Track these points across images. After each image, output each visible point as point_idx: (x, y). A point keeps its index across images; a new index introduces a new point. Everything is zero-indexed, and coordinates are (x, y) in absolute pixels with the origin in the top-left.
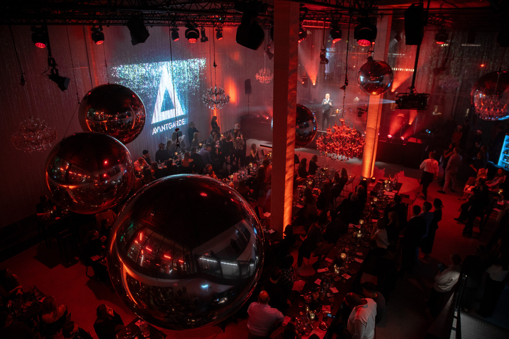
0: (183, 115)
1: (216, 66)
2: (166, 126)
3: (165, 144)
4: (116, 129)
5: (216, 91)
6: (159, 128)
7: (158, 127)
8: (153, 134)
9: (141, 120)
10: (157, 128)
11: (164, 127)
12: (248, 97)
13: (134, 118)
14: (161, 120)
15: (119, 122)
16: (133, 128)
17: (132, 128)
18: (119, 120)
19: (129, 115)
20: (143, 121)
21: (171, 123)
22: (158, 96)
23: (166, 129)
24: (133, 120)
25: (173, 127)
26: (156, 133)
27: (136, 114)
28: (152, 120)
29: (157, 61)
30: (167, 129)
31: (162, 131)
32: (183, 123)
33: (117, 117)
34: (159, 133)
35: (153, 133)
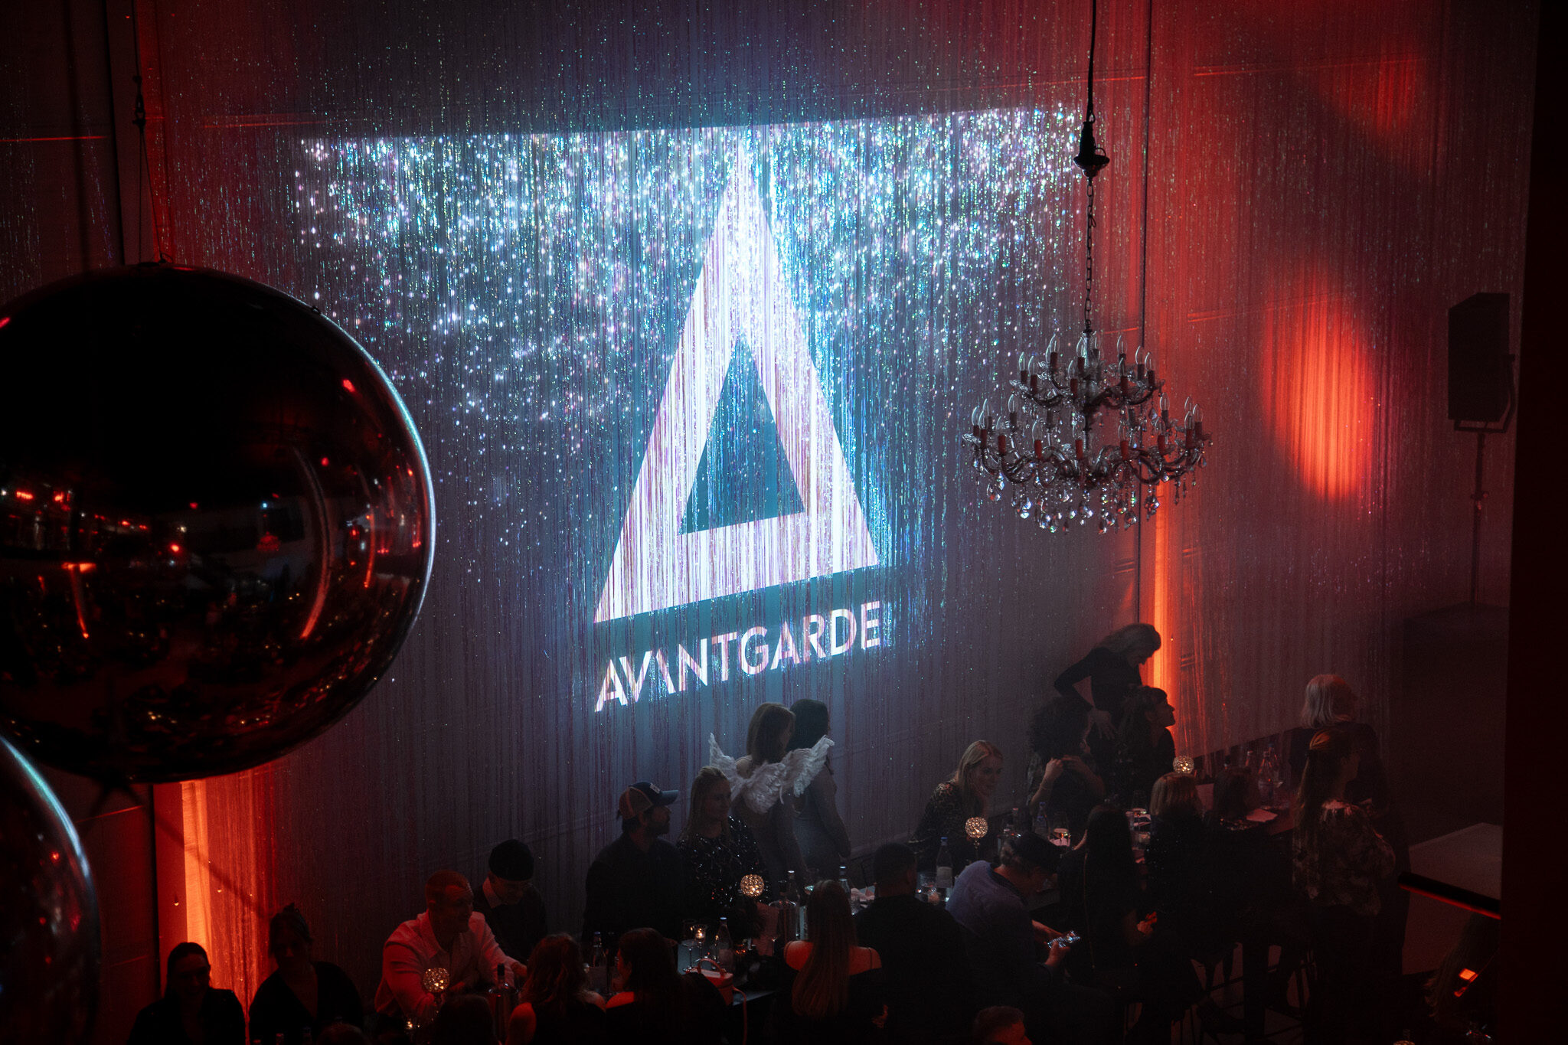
0: (869, 571)
1: (1103, 161)
2: (714, 650)
3: (671, 799)
4: (163, 633)
5: (1083, 375)
6: (659, 657)
7: (648, 655)
8: (599, 707)
9: (386, 577)
10: (637, 665)
11: (695, 655)
12: (1481, 446)
13: (319, 561)
14: (671, 600)
15: (193, 583)
16: (313, 634)
17: (305, 634)
18: (196, 560)
19: (286, 527)
20: (406, 581)
21: (763, 631)
22: (670, 406)
23: (713, 672)
24: (312, 573)
25: (775, 666)
26: (624, 701)
27: (342, 525)
28: (595, 596)
29: (683, 119)
30: (725, 677)
31: (682, 687)
32: (869, 636)
33: (185, 541)
34: (653, 705)
35: (602, 697)
